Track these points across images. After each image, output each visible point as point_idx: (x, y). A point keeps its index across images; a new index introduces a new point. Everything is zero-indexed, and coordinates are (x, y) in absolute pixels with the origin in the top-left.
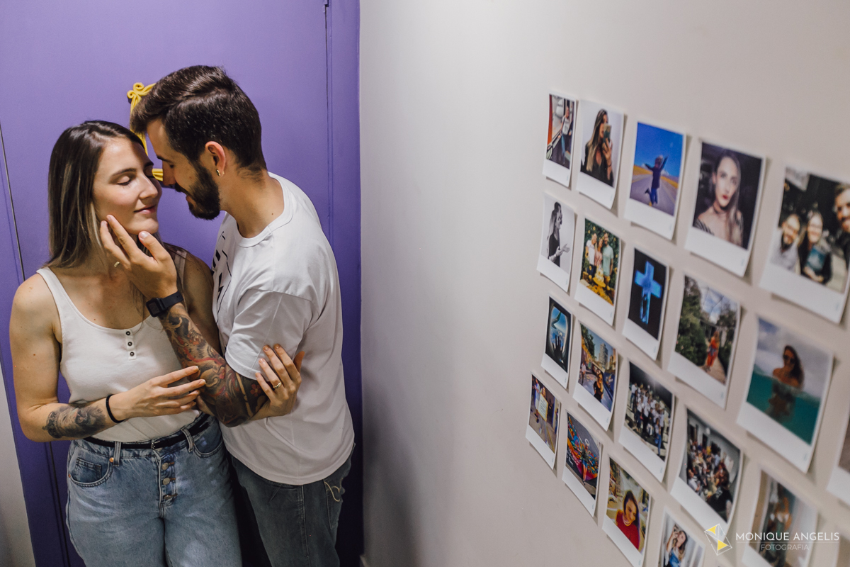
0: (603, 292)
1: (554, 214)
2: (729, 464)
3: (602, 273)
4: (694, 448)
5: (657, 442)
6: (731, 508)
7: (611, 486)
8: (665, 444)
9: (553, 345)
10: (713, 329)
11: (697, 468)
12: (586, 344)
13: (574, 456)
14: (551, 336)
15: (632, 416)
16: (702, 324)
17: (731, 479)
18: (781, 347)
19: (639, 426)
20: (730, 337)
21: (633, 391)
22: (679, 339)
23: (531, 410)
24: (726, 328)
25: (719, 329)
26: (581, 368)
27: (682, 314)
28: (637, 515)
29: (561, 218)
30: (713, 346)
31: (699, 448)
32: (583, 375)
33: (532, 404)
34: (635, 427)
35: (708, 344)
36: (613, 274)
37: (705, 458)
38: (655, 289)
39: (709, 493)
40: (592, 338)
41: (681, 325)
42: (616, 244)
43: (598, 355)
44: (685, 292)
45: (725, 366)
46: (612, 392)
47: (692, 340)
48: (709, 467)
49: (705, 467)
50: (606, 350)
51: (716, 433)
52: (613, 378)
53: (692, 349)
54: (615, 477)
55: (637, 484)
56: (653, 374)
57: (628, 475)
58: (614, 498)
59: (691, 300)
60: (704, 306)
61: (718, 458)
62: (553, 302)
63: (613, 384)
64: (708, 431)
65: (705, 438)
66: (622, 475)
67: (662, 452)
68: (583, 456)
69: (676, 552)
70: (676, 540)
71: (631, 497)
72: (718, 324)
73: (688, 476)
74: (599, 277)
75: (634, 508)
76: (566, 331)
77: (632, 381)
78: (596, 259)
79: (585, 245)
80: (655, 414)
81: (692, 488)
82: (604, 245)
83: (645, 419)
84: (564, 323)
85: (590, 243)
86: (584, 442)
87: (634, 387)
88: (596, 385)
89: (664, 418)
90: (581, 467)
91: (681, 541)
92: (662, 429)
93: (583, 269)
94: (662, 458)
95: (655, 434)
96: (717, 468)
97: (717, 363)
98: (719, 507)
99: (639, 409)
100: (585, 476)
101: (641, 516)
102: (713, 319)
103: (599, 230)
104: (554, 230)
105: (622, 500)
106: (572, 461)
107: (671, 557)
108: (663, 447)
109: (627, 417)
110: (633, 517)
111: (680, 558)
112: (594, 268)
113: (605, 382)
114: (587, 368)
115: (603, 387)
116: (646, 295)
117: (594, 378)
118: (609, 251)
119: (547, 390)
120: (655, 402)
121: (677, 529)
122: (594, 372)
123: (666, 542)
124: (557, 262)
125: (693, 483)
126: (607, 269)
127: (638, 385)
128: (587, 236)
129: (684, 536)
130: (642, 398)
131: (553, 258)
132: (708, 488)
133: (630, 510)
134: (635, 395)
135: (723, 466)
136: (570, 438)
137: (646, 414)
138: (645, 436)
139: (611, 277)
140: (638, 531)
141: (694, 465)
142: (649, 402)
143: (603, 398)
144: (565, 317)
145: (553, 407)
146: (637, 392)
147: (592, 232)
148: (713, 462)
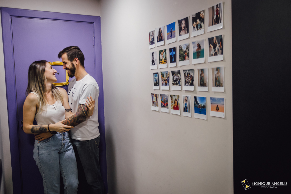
0: (164, 63)
1: (152, 55)
2: (192, 74)
7: (171, 102)
9: (155, 82)
10: (185, 51)
11: (187, 81)
12: (162, 76)
14: (155, 81)
15: (173, 82)
16: (183, 52)
17: (193, 77)
18: (197, 45)
19: (175, 83)
20: (188, 50)
21: (173, 77)
22: (180, 59)
23: (152, 102)
25: (186, 51)
27: (180, 53)
28: (177, 103)
29: (154, 55)
30: (186, 55)
31: (187, 76)
34: (174, 84)
35: (185, 55)
36: (166, 57)
37: (188, 78)
38: (174, 53)
39: (190, 84)
40: (163, 73)
41: (180, 55)
42: (165, 51)
43: (165, 76)
44: (179, 49)
45: (188, 56)
46: (169, 81)
47: (182, 57)
48: (189, 78)
49: (188, 79)
50: (166, 73)
51: (189, 70)
52: (169, 78)
53: (182, 58)
54: (172, 99)
55: (176, 96)
56: (176, 70)
57: (174, 96)
58: (172, 104)
59: (181, 50)
60: (183, 49)
61: (190, 75)
62: (154, 74)
63: (169, 79)
64: (188, 71)
65: (187, 73)
66: (173, 97)
67: (180, 84)
68: (165, 101)
69: (186, 103)
70: (186, 100)
71: (176, 100)
72: (186, 50)
73: (186, 84)
74: (163, 60)
75: (176, 102)
76: (158, 77)
77: (172, 75)
78: (162, 57)
79: (160, 56)
80: (178, 78)
81: (187, 85)
82: (163, 53)
83: (176, 81)
84: (157, 76)
85: (160, 55)
86: (164, 98)
87: (173, 76)
88: (165, 83)
89: (179, 77)
90: (165, 104)
91: (186, 99)
92: (179, 79)
93: (160, 61)
94: (180, 85)
95: (178, 82)
96: (190, 77)
97: (187, 57)
98: (192, 84)
99: (175, 80)
100: (166, 105)
101: (178, 102)
102: (185, 50)
103: (162, 51)
104: (153, 59)
105: (174, 102)
106: (162, 105)
107: (185, 105)
108: (180, 83)
109: (172, 83)
110: (176, 104)
111: (187, 103)
112: (162, 59)
113: (167, 81)
114: (163, 81)
115: (167, 82)
116: (173, 56)
117: (165, 82)
118: (164, 53)
119: (155, 94)
120: (177, 75)
121: (185, 97)
122: (165, 81)
123: (184, 102)
124: (154, 65)
125: (187, 84)
126: (164, 57)
127: (174, 75)
128: (160, 54)
129: (187, 97)
130: (175, 77)
131: (153, 64)
132: (189, 83)
133: (176, 103)
134: (173, 78)
135: (191, 76)
136: (161, 100)
137: (176, 79)
138: (176, 84)
139: (165, 58)
140: (178, 106)
141: (186, 81)
142: (176, 76)
143: (167, 84)
144: (157, 74)
145: (157, 96)
146: (174, 76)
147: (161, 53)
148: (189, 77)
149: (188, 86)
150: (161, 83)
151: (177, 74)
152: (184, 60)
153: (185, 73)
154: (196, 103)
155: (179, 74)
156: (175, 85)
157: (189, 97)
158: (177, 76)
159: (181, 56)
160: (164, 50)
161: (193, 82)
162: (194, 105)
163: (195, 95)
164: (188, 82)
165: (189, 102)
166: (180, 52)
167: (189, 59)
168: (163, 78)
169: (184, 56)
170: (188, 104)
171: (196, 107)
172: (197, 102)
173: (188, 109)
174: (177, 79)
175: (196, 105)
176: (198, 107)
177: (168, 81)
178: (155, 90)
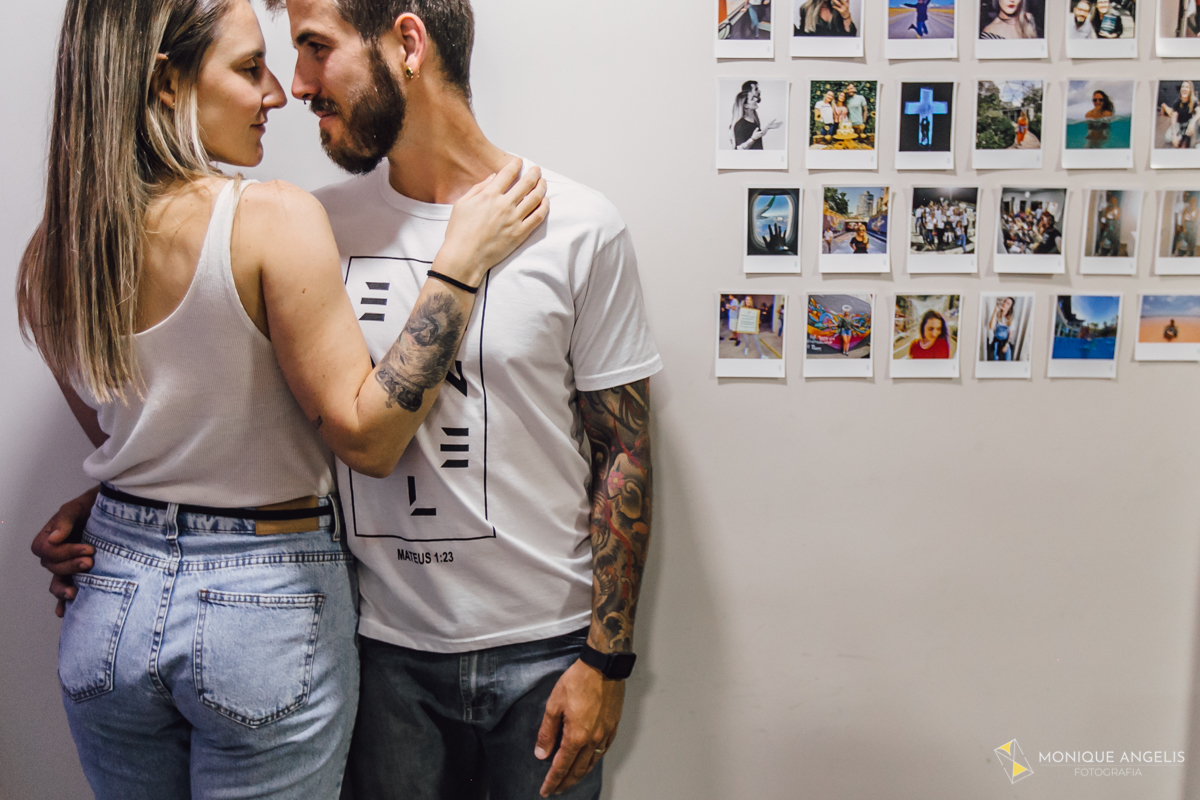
0: (854, 144)
1: (741, 95)
2: (1052, 209)
3: (849, 125)
4: (1010, 219)
5: (960, 243)
6: (1061, 242)
7: (896, 325)
8: (971, 239)
9: (764, 237)
10: (1019, 111)
11: (1017, 235)
12: (832, 208)
13: (821, 338)
14: (758, 229)
15: (920, 239)
16: (1005, 113)
17: (1057, 219)
18: (1090, 95)
19: (931, 243)
20: (1039, 109)
21: (918, 215)
22: (978, 137)
23: (721, 339)
24: (1032, 105)
25: (1024, 110)
26: (824, 237)
27: (979, 114)
28: (943, 329)
29: (757, 96)
30: (1021, 125)
31: (1017, 216)
32: (829, 243)
33: (721, 331)
34: (927, 247)
35: (1015, 125)
36: (869, 121)
37: (1023, 220)
38: (940, 108)
39: (1034, 246)
40: (844, 195)
41: (978, 124)
42: (869, 89)
43: (855, 208)
44: (979, 95)
45: (1037, 134)
46: (884, 234)
47: (995, 131)
48: (1031, 224)
49: (1026, 227)
50: (871, 197)
51: (1033, 192)
52: (885, 218)
53: (996, 138)
54: (904, 312)
55: (939, 297)
56: (948, 185)
57: (924, 298)
58: (902, 334)
59: (988, 98)
60: (1004, 97)
61: (1039, 212)
62: (752, 193)
63: (885, 226)
64: (1027, 195)
65: (1023, 204)
66: (916, 303)
67: (968, 248)
68: (843, 325)
69: (1003, 322)
70: (1002, 311)
71: (931, 315)
72: (1023, 105)
73: (1008, 247)
74: (845, 131)
75: (937, 323)
76: (789, 211)
77: (916, 206)
78: (835, 115)
79: (812, 108)
80: (954, 219)
81: (1015, 253)
82: (848, 97)
83: (940, 232)
84: (783, 204)
85: (819, 104)
86: (842, 311)
87: (919, 212)
88: (854, 241)
89: (968, 215)
90: (840, 340)
91: (1008, 308)
92: (966, 228)
93: (813, 134)
94: (972, 252)
95: (956, 237)
96: (1041, 219)
97: (1029, 136)
98: (1049, 247)
99: (930, 226)
100: (847, 346)
101: (950, 324)
102: (1017, 103)
103: (838, 86)
104: (744, 113)
105: (917, 329)
106: (817, 345)
107: (997, 331)
108: (968, 242)
109: (913, 244)
110: (936, 333)
111: (1009, 324)
112: (835, 127)
113: (869, 230)
114: (835, 232)
115: (866, 236)
116: (926, 119)
117: (850, 236)
118: (858, 100)
119: (753, 297)
120: (952, 208)
121: (1000, 301)
122: (848, 229)
123: (987, 323)
124: (758, 145)
125: (1015, 247)
126: (858, 119)
127: (926, 204)
128: (814, 99)
129: (1010, 302)
130: (933, 216)
131: (745, 144)
132: (1032, 241)
133: (932, 329)
134: (923, 217)
135: (1047, 214)
136: (811, 323)
137: (941, 226)
138: (942, 246)
139: (866, 123)
140: (946, 341)
141: (1012, 234)
142: (943, 213)
143: (869, 246)
144: (787, 198)
145: (772, 307)
146: (925, 212)
147: (825, 91)
148: (1034, 217)
149: (1023, 255)
150: (821, 239)
151: (949, 205)
152: (1005, 148)
153: (1006, 200)
154: (1066, 321)
155: (963, 205)
156: (934, 253)
157: (1023, 299)
158: (950, 212)
159: (990, 125)
160: (860, 82)
161: (1057, 239)
162: (1057, 326)
163: (1065, 292)
164: (1020, 240)
165: (1019, 320)
166: (980, 106)
167: (1039, 147)
168: (838, 220)
169: (1012, 128)
170: (1012, 328)
171: (1068, 335)
172: (1071, 318)
173: (1012, 347)
174: (948, 223)
175: (1068, 328)
176: (1074, 336)
177: (882, 233)
178: (750, 275)
